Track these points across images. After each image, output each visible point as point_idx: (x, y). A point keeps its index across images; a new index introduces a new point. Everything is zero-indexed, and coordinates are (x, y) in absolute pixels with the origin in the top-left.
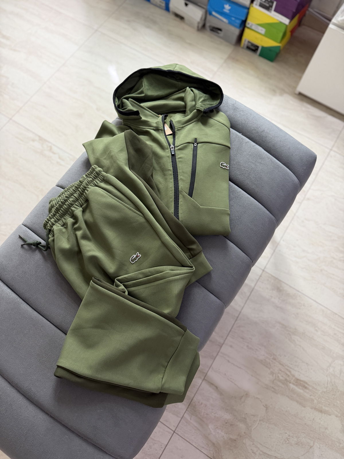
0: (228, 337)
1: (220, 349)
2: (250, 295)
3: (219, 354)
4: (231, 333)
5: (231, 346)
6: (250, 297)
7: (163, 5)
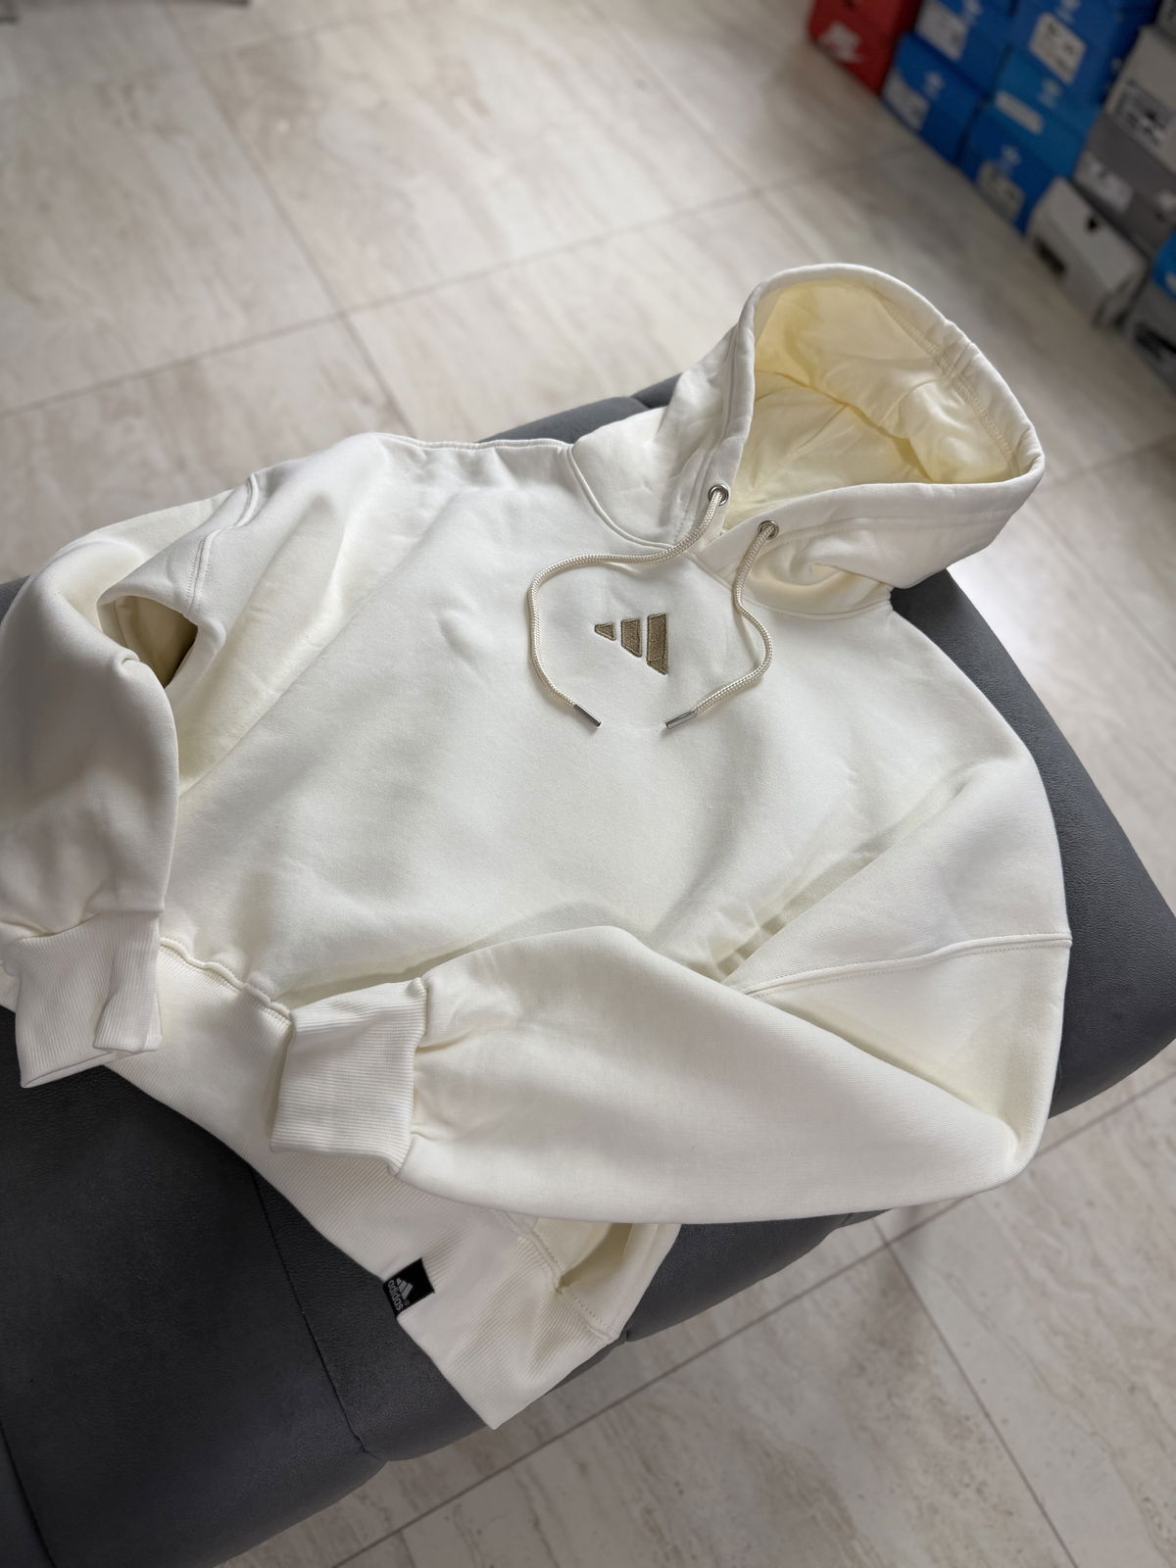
0: (592, 1425)
1: (535, 1451)
2: (777, 1310)
3: (519, 1467)
4: (611, 1412)
5: (583, 1468)
6: (772, 1318)
7: (1014, 206)
